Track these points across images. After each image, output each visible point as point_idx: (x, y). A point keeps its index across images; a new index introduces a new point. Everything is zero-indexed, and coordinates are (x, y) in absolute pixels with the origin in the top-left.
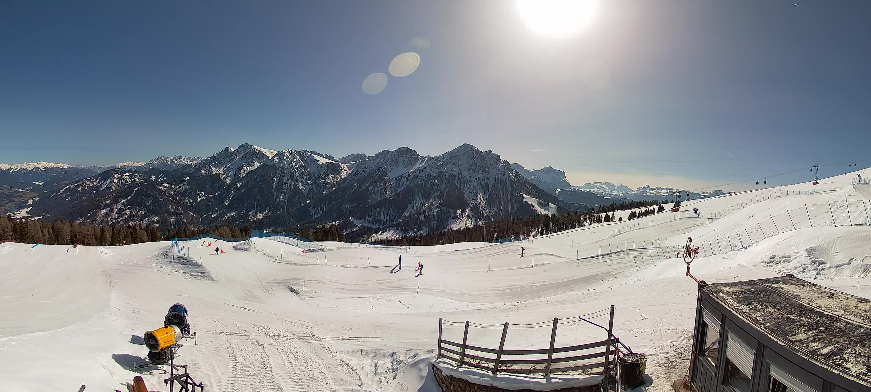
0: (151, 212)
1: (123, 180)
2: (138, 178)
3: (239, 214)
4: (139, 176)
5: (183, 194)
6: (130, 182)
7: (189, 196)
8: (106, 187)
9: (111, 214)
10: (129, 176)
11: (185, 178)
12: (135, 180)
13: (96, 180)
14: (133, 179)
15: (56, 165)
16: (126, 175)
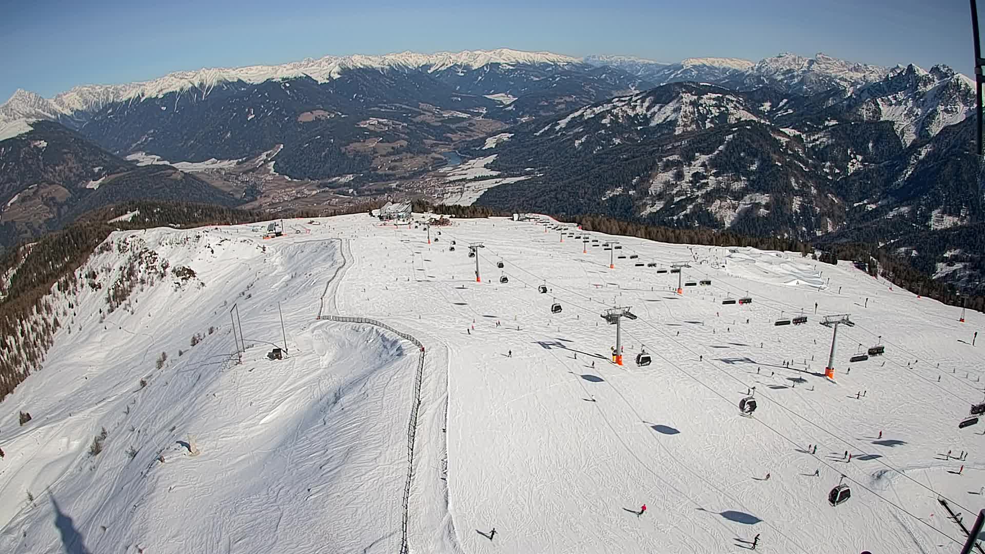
0: (756, 186)
1: (700, 108)
2: (735, 105)
3: (913, 212)
4: (737, 102)
5: (821, 154)
6: (717, 114)
7: (834, 160)
8: (664, 120)
9: (678, 183)
10: (714, 99)
11: (829, 121)
12: (727, 109)
13: (643, 102)
14: (723, 107)
15: (539, 58)
16: (708, 99)
